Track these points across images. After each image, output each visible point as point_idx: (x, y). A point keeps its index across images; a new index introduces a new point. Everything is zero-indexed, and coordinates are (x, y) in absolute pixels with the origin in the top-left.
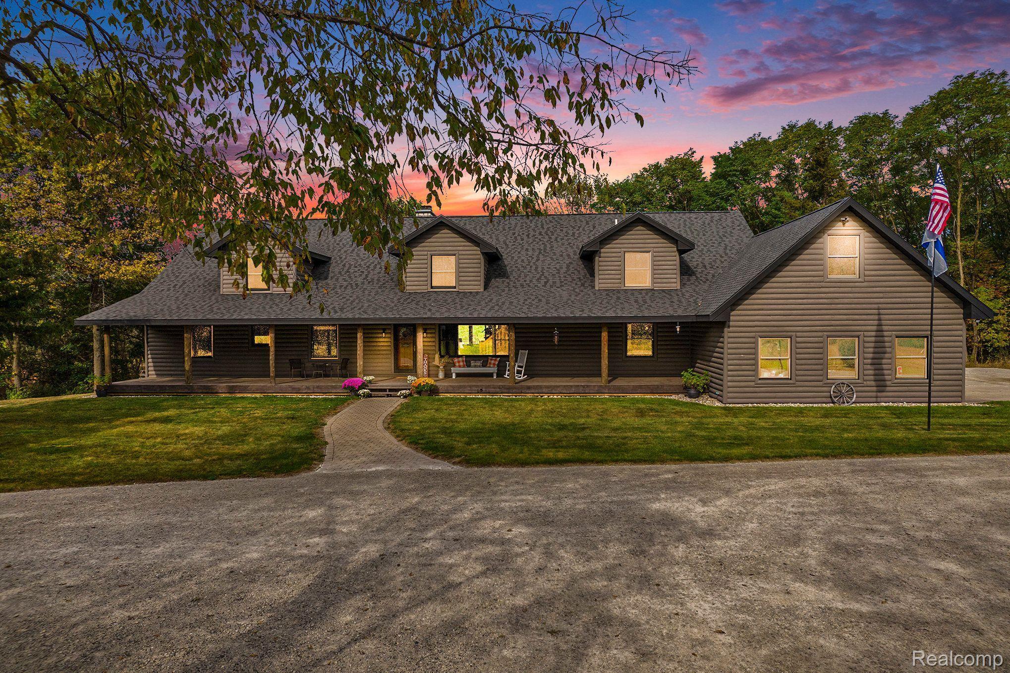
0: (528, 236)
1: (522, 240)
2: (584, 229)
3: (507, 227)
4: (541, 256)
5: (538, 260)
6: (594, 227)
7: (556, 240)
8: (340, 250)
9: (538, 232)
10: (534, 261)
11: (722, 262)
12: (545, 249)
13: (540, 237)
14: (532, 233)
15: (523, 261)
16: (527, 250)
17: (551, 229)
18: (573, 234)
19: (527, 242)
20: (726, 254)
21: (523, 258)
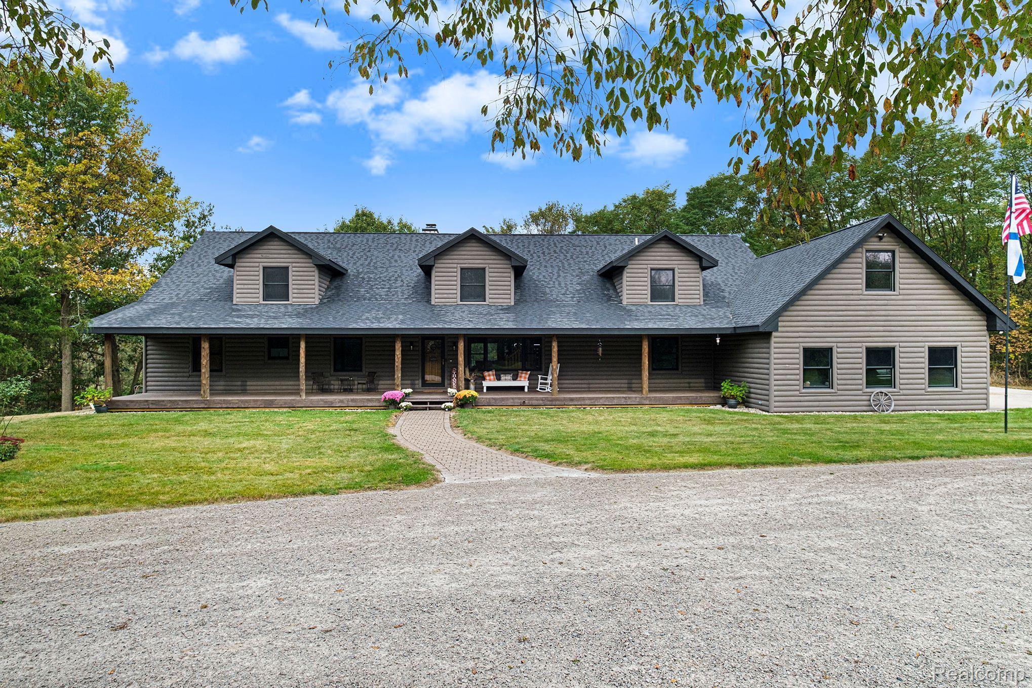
0: (543, 253)
1: (539, 257)
2: (596, 249)
3: (520, 245)
4: (561, 273)
5: (559, 276)
6: (605, 247)
7: (572, 257)
8: (355, 264)
9: (552, 250)
10: (555, 277)
11: (734, 281)
12: (563, 266)
13: (555, 255)
14: (547, 251)
15: (544, 276)
16: (546, 267)
17: (564, 248)
18: (587, 253)
19: (544, 259)
20: (736, 273)
21: (544, 274)
